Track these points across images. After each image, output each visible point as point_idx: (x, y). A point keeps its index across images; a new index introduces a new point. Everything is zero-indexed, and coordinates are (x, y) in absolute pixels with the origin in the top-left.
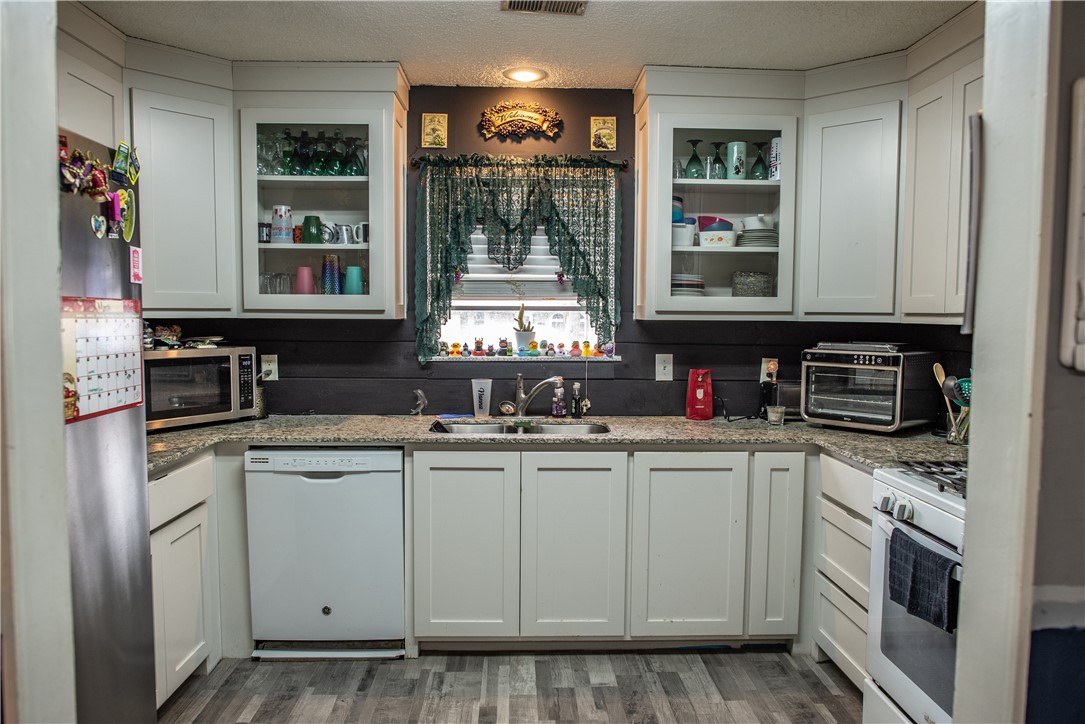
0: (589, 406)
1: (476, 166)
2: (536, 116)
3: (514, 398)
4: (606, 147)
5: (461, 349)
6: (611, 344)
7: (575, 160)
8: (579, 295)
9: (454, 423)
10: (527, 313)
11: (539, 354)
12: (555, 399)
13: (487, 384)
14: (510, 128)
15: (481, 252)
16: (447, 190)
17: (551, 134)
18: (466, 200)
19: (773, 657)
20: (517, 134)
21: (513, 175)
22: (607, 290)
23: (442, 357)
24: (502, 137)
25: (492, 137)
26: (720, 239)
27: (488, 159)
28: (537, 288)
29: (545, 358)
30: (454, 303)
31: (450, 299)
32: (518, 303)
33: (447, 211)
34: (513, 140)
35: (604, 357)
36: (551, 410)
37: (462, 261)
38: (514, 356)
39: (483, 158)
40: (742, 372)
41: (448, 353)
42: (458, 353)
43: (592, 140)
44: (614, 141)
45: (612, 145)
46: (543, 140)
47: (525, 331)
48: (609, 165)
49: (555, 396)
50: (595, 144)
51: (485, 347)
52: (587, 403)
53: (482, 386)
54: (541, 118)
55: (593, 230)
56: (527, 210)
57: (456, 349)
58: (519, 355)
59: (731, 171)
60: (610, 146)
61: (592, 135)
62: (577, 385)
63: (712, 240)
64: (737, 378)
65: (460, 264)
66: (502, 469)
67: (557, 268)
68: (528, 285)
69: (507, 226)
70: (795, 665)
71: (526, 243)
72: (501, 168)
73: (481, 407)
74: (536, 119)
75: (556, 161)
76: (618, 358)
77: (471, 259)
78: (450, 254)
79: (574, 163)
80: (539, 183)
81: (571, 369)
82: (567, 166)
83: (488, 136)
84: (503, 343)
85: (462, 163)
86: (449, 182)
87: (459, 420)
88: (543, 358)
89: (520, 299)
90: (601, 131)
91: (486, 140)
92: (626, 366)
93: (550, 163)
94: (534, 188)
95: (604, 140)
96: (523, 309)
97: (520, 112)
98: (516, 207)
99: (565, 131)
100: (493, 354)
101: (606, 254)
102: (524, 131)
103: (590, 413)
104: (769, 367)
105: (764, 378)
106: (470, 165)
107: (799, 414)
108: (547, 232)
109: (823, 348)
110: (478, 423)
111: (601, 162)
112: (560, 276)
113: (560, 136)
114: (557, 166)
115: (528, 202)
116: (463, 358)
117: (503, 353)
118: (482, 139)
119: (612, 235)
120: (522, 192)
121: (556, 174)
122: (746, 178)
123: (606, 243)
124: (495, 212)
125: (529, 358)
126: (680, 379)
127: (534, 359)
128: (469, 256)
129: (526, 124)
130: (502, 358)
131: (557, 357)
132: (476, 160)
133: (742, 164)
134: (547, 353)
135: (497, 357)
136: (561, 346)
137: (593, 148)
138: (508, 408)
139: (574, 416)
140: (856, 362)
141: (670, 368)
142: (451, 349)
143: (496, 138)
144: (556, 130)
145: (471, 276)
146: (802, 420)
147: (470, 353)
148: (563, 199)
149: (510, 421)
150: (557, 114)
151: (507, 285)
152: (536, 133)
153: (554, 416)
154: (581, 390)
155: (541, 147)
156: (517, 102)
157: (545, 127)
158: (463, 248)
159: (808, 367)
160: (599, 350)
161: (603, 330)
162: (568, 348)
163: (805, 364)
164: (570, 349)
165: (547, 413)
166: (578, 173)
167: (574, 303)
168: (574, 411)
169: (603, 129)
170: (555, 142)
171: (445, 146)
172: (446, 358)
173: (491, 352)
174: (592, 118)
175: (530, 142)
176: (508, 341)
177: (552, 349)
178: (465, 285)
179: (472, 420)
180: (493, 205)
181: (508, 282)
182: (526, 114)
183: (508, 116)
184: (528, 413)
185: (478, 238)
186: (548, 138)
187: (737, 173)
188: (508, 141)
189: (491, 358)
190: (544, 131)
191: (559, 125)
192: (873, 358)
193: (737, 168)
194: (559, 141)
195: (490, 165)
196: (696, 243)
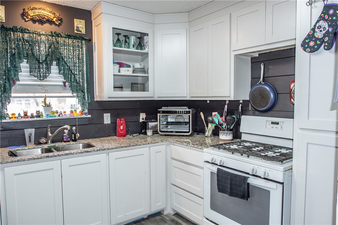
0: (79, 136)
1: (22, 32)
2: (50, 14)
3: (46, 136)
4: (81, 32)
5: (17, 115)
6: (86, 111)
7: (69, 35)
8: (72, 91)
9: (17, 150)
10: (48, 99)
11: (56, 116)
12: (64, 135)
13: (32, 131)
14: (38, 18)
15: (26, 72)
16: (7, 42)
17: (58, 23)
18: (18, 48)
19: (158, 218)
20: (41, 21)
21: (41, 39)
22: (84, 89)
23: (7, 120)
24: (34, 21)
25: (29, 20)
26: (128, 71)
27: (28, 30)
28: (53, 88)
29: (59, 118)
30: (13, 95)
31: (11, 93)
32: (44, 95)
33: (7, 52)
34: (39, 23)
35: (84, 116)
36: (63, 139)
37: (16, 75)
38: (44, 118)
39: (25, 29)
40: (134, 118)
41: (10, 118)
42: (15, 118)
43: (75, 28)
44: (84, 30)
45: (83, 31)
46: (53, 25)
47: (47, 106)
48: (83, 39)
49: (64, 133)
50: (76, 30)
51: (29, 114)
52: (78, 135)
53: (30, 132)
54: (53, 16)
55: (77, 65)
56: (48, 54)
57: (14, 116)
58: (46, 117)
59: (131, 46)
60: (83, 32)
61: (75, 26)
62: (74, 128)
63: (125, 71)
64: (132, 121)
65: (15, 76)
66: (52, 169)
67: (63, 80)
68: (49, 87)
69: (39, 61)
70: (167, 218)
71: (48, 69)
72: (34, 35)
73: (30, 141)
74: (51, 16)
75: (61, 35)
76: (90, 116)
77: (20, 75)
78: (10, 72)
79: (69, 37)
80: (53, 43)
81: (71, 121)
82: (65, 38)
83: (27, 20)
84: (38, 112)
85: (14, 30)
86: (8, 38)
87: (19, 148)
88: (57, 118)
89: (45, 93)
90: (79, 25)
91: (26, 21)
92: (93, 119)
93: (58, 35)
94: (51, 45)
95: (80, 29)
96: (45, 97)
97: (43, 11)
98: (43, 53)
99: (63, 23)
100: (34, 117)
101: (83, 75)
102: (45, 20)
103: (79, 139)
104: (143, 116)
105: (141, 120)
106: (19, 32)
107: (157, 131)
108: (58, 64)
109: (164, 109)
110: (29, 149)
111: (80, 37)
112: (64, 83)
113: (61, 25)
114: (61, 37)
115: (49, 51)
116: (19, 120)
117: (38, 116)
118: (24, 21)
119: (85, 67)
120: (45, 47)
121: (61, 40)
122: (136, 49)
123: (83, 70)
124: (33, 54)
125: (51, 118)
126: (114, 123)
127: (54, 118)
128: (19, 73)
129: (46, 17)
130: (38, 119)
131: (64, 117)
132: (22, 30)
133: (135, 44)
134: (59, 116)
135: (35, 119)
136: (65, 112)
137: (76, 32)
138: (43, 140)
139: (73, 141)
140: (177, 113)
141: (109, 119)
142: (11, 116)
143: (31, 21)
144: (60, 22)
145: (21, 82)
146: (158, 133)
147: (22, 117)
148: (64, 52)
149: (46, 146)
150: (59, 15)
151: (39, 87)
152: (50, 22)
153: (65, 142)
154: (76, 130)
155: (53, 28)
156: (41, 7)
157: (54, 20)
158: (16, 69)
159: (160, 115)
160: (82, 113)
161: (83, 104)
162: (68, 112)
163: (159, 115)
164: (70, 113)
165: (62, 140)
166: (70, 41)
167: (71, 95)
168: (73, 139)
169: (80, 24)
170: (59, 27)
171: (4, 21)
172: (10, 121)
173: (32, 116)
174: (75, 19)
175: (47, 25)
176: (40, 111)
177: (61, 114)
178: (18, 87)
179: (26, 148)
180: (32, 50)
181: (39, 85)
182: (46, 13)
183: (37, 12)
184: (53, 142)
185: (24, 65)
186: (56, 25)
187: (134, 47)
188: (37, 23)
189: (33, 119)
190: (54, 22)
191: (61, 20)
192: (183, 111)
193: (133, 45)
194: (61, 27)
195: (29, 33)
196: (119, 72)
